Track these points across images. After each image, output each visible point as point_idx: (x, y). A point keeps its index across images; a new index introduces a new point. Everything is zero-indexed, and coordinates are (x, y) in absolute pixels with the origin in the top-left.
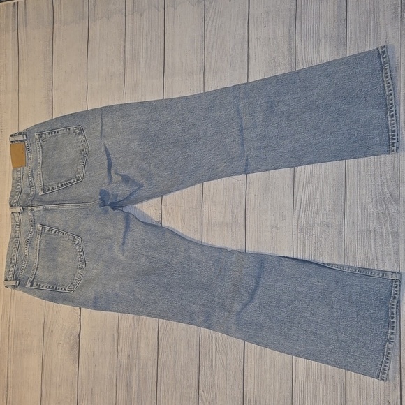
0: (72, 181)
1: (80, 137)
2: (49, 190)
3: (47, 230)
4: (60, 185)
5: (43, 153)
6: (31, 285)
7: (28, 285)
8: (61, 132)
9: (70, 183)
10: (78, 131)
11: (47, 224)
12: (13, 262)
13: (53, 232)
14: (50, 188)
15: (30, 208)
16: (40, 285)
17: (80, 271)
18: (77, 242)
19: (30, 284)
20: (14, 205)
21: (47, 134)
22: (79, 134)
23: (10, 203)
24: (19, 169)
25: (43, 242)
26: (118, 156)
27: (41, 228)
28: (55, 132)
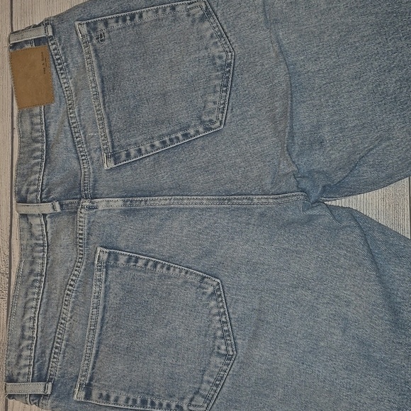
0: (192, 132)
1: (207, 25)
2: (128, 155)
3: (122, 260)
4: (157, 143)
5: (100, 67)
6: (88, 396)
7: (79, 395)
8: (148, 16)
9: (186, 136)
10: (198, 12)
11: (122, 245)
12: (28, 333)
13: (140, 263)
14: (133, 152)
15: (87, 203)
16: (108, 397)
17: (219, 360)
18: (210, 290)
19: (83, 394)
20: (30, 197)
21: (112, 24)
22: (202, 19)
23: (18, 193)
24: (37, 110)
25: (115, 288)
26: (311, 67)
27: (105, 257)
28: (132, 17)
